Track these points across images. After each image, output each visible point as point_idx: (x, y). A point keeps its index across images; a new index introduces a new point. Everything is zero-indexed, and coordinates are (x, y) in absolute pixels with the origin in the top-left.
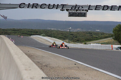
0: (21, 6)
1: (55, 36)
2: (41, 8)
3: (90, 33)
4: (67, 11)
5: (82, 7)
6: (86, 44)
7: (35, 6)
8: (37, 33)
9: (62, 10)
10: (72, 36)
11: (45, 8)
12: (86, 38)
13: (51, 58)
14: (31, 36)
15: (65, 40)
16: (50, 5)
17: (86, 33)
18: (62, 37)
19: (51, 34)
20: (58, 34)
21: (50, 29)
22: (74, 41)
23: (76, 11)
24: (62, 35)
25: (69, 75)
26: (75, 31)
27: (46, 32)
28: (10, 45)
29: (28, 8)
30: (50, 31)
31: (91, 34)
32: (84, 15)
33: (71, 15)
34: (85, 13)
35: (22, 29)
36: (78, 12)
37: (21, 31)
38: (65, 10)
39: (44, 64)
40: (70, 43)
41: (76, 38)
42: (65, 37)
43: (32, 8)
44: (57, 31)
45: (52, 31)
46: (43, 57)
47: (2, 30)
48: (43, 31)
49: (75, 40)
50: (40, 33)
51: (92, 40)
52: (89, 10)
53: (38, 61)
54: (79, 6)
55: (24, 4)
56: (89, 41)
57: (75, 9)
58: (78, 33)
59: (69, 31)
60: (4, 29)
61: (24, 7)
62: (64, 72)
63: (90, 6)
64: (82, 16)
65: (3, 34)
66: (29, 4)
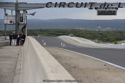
0: (48, 5)
1: (84, 36)
2: (68, 6)
3: (120, 32)
4: (96, 9)
5: (112, 5)
6: (116, 43)
7: (62, 5)
8: (65, 34)
9: (91, 9)
10: (101, 35)
11: (73, 6)
12: (116, 37)
13: (79, 59)
14: (59, 36)
15: (94, 40)
16: (77, 3)
17: (117, 32)
18: (90, 36)
19: (80, 34)
20: (87, 34)
21: (78, 29)
22: (103, 41)
23: (106, 9)
24: (91, 35)
25: (99, 77)
26: (105, 30)
27: (74, 32)
28: (36, 46)
29: (55, 7)
30: (78, 31)
31: (122, 33)
32: (114, 13)
33: (100, 13)
34: (115, 11)
35: (49, 29)
36: (107, 10)
37: (49, 31)
38: (94, 8)
39: (72, 66)
40: (99, 43)
41: (105, 38)
42: (94, 36)
43: (59, 7)
44: (86, 31)
45: (80, 31)
46: (71, 58)
47: (30, 30)
48: (71, 31)
49: (105, 40)
50: (68, 33)
51: (123, 40)
52: (119, 8)
53: (66, 62)
54: (109, 4)
55: (51, 3)
56: (120, 40)
57: (104, 7)
58: (108, 32)
59: (98, 30)
60: (31, 29)
61: (51, 6)
62: (93, 74)
63: (120, 3)
64: (112, 15)
65: (30, 35)
66: (56, 3)
